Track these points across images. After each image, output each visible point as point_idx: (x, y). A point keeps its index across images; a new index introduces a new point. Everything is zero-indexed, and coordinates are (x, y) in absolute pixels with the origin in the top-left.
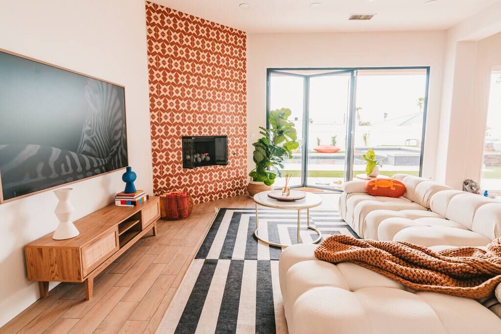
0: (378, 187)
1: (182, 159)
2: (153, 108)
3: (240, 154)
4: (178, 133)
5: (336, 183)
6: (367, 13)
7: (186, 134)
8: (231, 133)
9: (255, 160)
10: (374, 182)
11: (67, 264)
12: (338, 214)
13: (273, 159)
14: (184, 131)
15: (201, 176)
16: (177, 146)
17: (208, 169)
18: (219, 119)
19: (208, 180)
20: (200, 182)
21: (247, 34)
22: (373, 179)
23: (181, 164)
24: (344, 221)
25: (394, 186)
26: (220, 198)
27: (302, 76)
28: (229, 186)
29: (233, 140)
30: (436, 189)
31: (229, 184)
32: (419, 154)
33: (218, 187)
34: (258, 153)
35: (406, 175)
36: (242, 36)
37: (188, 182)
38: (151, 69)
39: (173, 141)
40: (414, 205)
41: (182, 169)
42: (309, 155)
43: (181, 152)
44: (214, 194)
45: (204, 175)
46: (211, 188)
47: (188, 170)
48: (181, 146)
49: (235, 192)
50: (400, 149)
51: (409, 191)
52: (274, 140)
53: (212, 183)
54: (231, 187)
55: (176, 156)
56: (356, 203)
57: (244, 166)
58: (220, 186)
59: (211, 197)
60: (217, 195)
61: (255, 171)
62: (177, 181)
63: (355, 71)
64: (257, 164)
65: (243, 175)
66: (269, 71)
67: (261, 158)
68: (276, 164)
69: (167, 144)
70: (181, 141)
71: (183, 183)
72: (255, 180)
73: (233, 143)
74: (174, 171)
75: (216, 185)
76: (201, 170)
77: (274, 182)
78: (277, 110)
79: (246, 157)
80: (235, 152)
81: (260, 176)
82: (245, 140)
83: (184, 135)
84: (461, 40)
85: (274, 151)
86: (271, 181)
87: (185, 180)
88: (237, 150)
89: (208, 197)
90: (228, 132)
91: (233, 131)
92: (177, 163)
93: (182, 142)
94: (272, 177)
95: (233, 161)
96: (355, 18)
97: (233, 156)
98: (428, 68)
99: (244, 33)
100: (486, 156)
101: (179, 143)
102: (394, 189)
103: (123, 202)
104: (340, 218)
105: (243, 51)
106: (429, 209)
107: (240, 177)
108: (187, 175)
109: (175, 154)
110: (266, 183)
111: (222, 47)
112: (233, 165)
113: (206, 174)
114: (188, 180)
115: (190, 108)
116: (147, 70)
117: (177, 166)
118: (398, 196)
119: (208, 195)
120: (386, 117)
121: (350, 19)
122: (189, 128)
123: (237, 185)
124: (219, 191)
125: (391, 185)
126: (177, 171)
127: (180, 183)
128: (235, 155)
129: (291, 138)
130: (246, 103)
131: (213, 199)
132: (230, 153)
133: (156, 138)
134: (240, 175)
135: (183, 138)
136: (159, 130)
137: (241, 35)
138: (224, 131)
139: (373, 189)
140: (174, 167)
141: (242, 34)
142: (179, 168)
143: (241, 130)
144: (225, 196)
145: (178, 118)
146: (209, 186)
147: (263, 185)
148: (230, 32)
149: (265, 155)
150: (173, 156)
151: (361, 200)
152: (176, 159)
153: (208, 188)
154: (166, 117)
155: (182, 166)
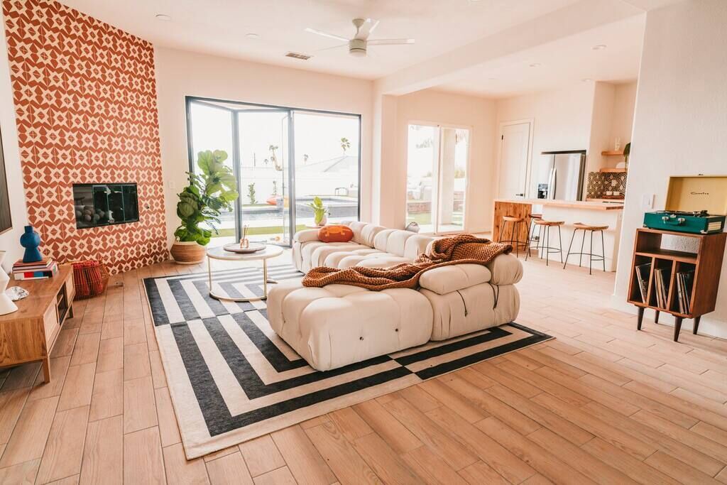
0: (330, 234)
1: (74, 217)
2: (24, 141)
3: (155, 208)
4: (67, 178)
5: (274, 239)
6: (305, 54)
7: (78, 180)
8: (142, 179)
9: (179, 213)
10: (325, 229)
11: (25, 339)
12: (292, 267)
13: (207, 212)
14: (75, 175)
15: (104, 239)
16: (65, 198)
17: (114, 229)
18: (125, 160)
19: (115, 244)
20: (103, 248)
21: (153, 47)
22: (323, 227)
23: (73, 223)
24: (299, 272)
25: (344, 231)
26: (133, 269)
27: (229, 109)
28: (144, 251)
29: (145, 189)
30: (377, 230)
31: (144, 248)
32: (356, 204)
33: (129, 253)
34: (186, 206)
35: (351, 222)
36: (148, 49)
37: (85, 249)
38: (17, 83)
39: (59, 191)
40: (361, 246)
41: (76, 230)
42: (243, 209)
43: (73, 207)
44: (124, 263)
45: (108, 238)
46: (119, 255)
47: (85, 231)
48: (72, 197)
49: (152, 259)
50: (330, 200)
51: (356, 235)
52: (206, 189)
53: (121, 248)
54: (146, 252)
55: (66, 212)
56: (313, 250)
57: (162, 224)
58: (132, 252)
59: (120, 268)
60: (129, 265)
61: (183, 228)
62: (70, 248)
63: (292, 112)
64: (183, 220)
65: (161, 235)
66: (188, 99)
67: (189, 210)
68: (212, 218)
69: (49, 194)
70: (71, 190)
71: (79, 250)
72: (183, 240)
73: (145, 193)
74: (63, 234)
75: (126, 251)
76: (103, 231)
77: (209, 240)
78: (208, 151)
79: (164, 212)
80: (149, 206)
81: (191, 234)
82: (161, 189)
83: (76, 181)
84: (385, 93)
85: (209, 202)
86: (205, 239)
87: (82, 246)
88: (151, 203)
89: (116, 268)
90: (138, 179)
91: (144, 176)
92: (68, 222)
93: (72, 192)
94: (207, 235)
95: (147, 217)
96: (291, 55)
97: (147, 210)
98: (360, 116)
99: (151, 44)
100: (408, 204)
101: (68, 194)
102: (344, 234)
103: (27, 275)
104: (296, 270)
105: (151, 69)
106: (374, 248)
107: (158, 238)
108: (83, 238)
109: (64, 208)
110: (199, 242)
111: (121, 60)
112: (147, 223)
113: (111, 236)
114: (86, 245)
115: (82, 143)
116: (10, 84)
117: (68, 226)
118: (347, 241)
119: (115, 265)
120: (306, 159)
121: (287, 56)
122: (83, 172)
123: (155, 249)
124: (131, 259)
125: (341, 230)
126: (69, 234)
127: (74, 250)
128: (149, 209)
129: (230, 187)
130: (159, 139)
131: (123, 270)
132: (143, 206)
133: (33, 186)
134: (157, 236)
135: (75, 186)
136: (35, 174)
137: (145, 46)
138: (132, 176)
139: (326, 235)
140: (63, 228)
141: (148, 45)
142: (71, 230)
143: (143, 175)
144: (139, 264)
145: (64, 157)
146: (117, 252)
147: (195, 245)
148: (132, 40)
149: (197, 208)
150: (61, 213)
151: (317, 247)
152: (65, 216)
153: (116, 256)
154: (45, 156)
155: (75, 226)
